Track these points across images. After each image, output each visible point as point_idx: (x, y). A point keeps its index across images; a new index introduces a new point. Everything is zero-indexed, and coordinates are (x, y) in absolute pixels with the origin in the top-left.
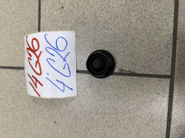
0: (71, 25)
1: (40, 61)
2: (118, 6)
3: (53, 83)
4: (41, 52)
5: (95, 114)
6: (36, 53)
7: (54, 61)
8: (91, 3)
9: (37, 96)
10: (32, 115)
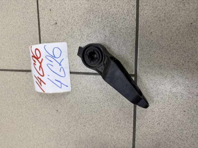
0: (63, 37)
1: (42, 66)
2: (96, 23)
3: (53, 82)
4: (42, 59)
5: (84, 104)
6: (39, 60)
7: (53, 66)
8: (77, 20)
9: (42, 92)
10: (40, 106)
